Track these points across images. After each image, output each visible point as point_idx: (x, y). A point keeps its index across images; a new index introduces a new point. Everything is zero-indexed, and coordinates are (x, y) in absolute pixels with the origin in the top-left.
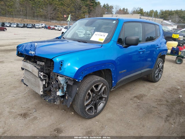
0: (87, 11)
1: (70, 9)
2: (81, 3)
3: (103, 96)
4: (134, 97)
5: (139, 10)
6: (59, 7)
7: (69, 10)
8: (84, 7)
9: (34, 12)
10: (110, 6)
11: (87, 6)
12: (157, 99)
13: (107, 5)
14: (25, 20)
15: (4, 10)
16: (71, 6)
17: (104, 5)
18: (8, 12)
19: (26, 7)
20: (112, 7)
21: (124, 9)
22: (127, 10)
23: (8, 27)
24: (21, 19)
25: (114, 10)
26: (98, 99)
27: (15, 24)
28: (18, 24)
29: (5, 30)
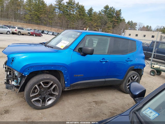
0: (112, 26)
1: (97, 24)
2: (107, 19)
3: (53, 93)
4: (93, 102)
5: (163, 29)
6: (88, 22)
7: (95, 24)
8: (109, 23)
9: (68, 25)
10: (134, 23)
11: (112, 22)
12: (113, 108)
13: (132, 22)
14: (60, 30)
15: (46, 21)
16: (98, 21)
17: (129, 22)
18: (49, 23)
19: (62, 20)
20: (136, 24)
21: (148, 26)
22: (150, 27)
23: (46, 34)
24: (57, 29)
25: (137, 27)
26: (48, 94)
27: (51, 33)
28: (53, 33)
29: (41, 36)
